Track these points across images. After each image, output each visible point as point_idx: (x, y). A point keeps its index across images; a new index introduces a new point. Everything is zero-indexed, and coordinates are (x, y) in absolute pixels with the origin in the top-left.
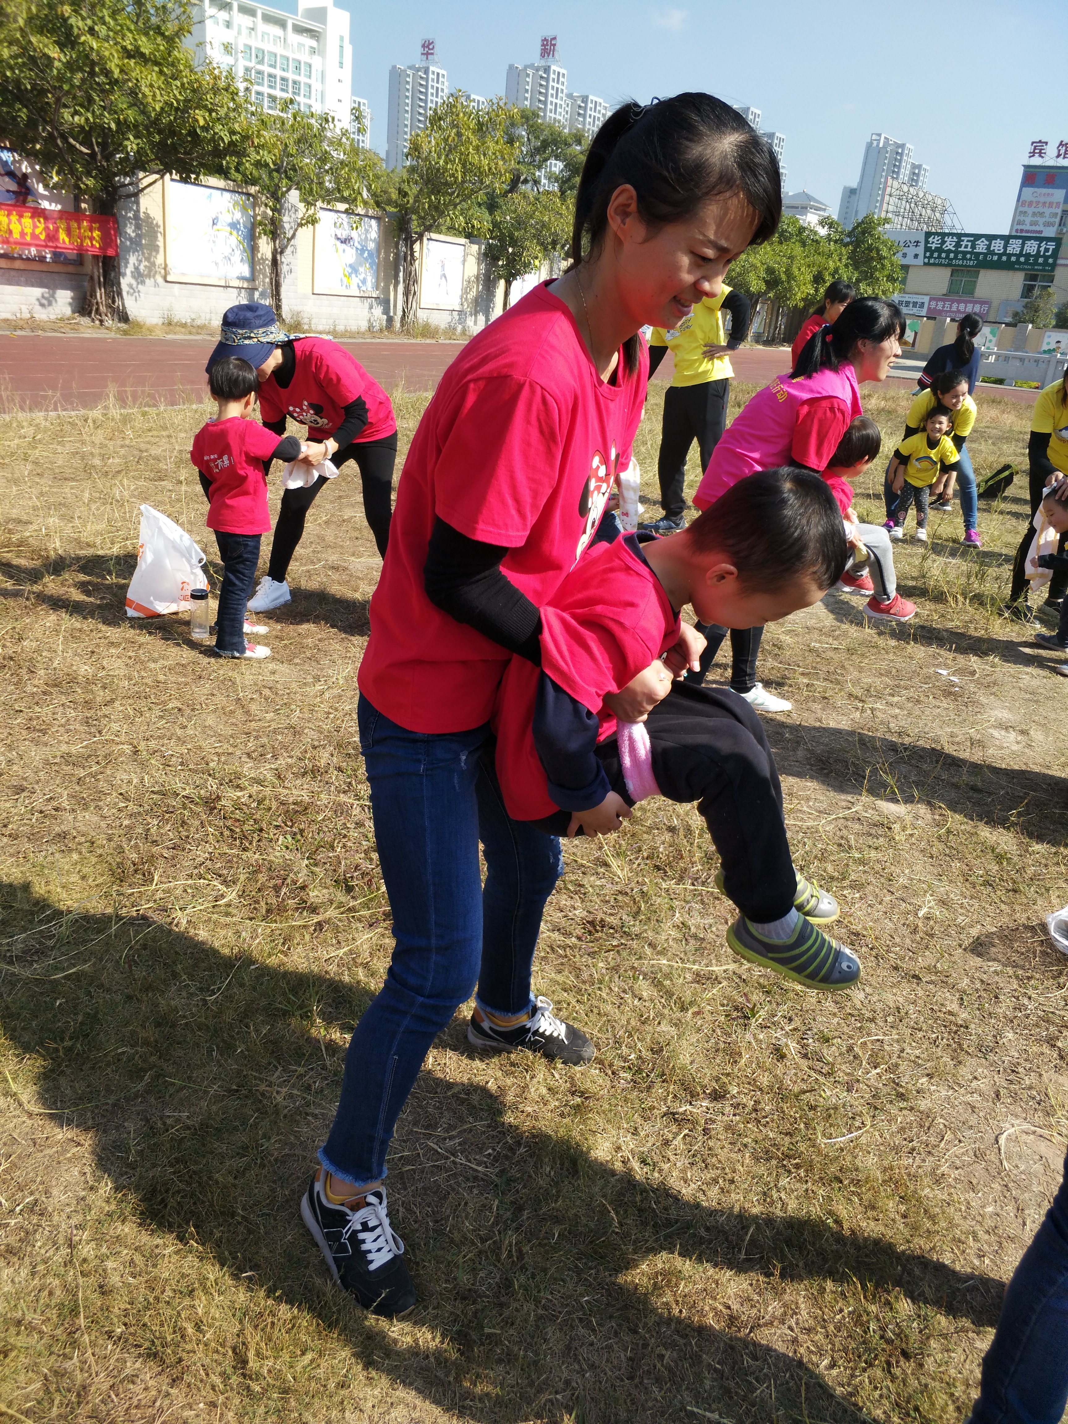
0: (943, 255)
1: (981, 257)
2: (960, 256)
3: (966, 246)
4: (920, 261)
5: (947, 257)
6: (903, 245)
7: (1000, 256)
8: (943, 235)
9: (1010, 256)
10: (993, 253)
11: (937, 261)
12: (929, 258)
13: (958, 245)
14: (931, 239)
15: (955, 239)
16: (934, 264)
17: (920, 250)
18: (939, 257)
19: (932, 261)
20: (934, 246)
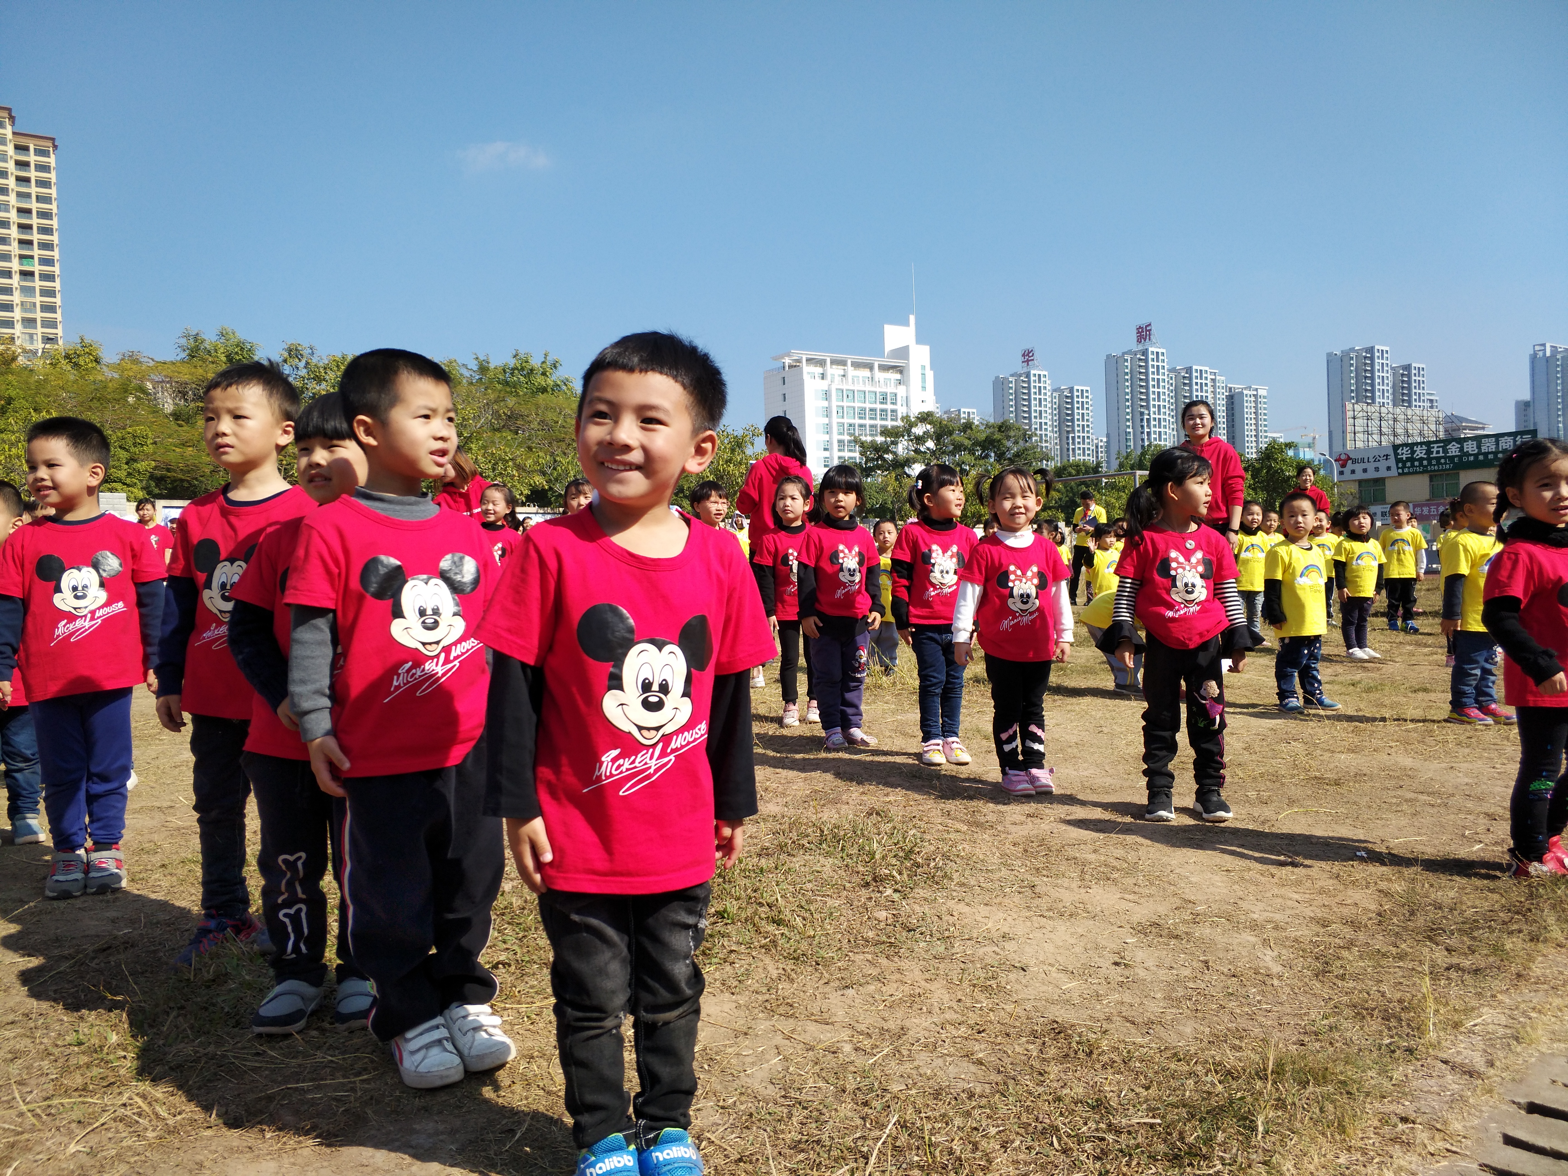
0: (1416, 463)
1: (1456, 460)
2: (1434, 462)
3: (1438, 452)
4: (1394, 472)
5: (1421, 464)
6: (1371, 460)
7: (1476, 456)
8: (1412, 446)
9: (1486, 454)
10: (1468, 454)
11: (1411, 470)
12: (1402, 468)
13: (1429, 452)
14: (1399, 451)
15: (1424, 447)
16: (1409, 473)
17: (1392, 462)
18: (1413, 466)
19: (1406, 470)
20: (1404, 457)
